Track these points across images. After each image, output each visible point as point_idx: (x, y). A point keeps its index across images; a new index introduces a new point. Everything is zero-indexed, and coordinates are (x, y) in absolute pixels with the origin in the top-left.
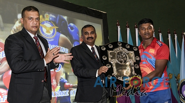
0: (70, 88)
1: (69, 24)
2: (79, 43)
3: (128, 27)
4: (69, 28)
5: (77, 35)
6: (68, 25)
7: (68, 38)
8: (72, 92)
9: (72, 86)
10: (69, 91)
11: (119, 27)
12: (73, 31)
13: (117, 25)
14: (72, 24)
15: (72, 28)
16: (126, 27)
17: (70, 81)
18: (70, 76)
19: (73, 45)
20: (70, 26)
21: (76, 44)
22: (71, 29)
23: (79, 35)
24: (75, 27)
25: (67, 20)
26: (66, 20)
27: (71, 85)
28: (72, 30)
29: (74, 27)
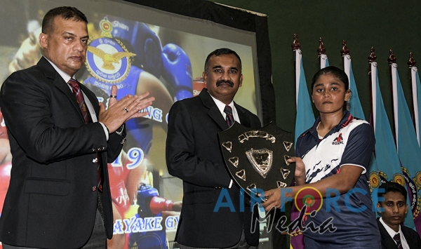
0: (167, 212)
2: (192, 93)
3: (324, 52)
4: (165, 56)
5: (187, 73)
6: (162, 49)
7: (163, 82)
8: (170, 220)
9: (170, 204)
10: (161, 218)
11: (298, 52)
12: (175, 63)
13: (293, 47)
14: (172, 47)
15: (172, 56)
16: (319, 51)
17: (165, 192)
18: (164, 180)
19: (175, 99)
20: (168, 51)
21: (183, 97)
22: (169, 58)
23: (191, 75)
24: (181, 52)
25: (159, 34)
26: (157, 35)
27: (169, 202)
28: (172, 60)
29: (178, 53)
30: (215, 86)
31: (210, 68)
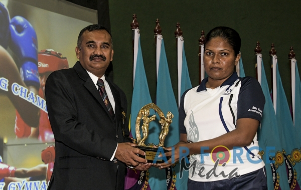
0: (9, 178)
1: (12, 17)
2: (37, 65)
3: (159, 33)
4: (13, 27)
5: (33, 45)
6: (10, 21)
7: (10, 53)
8: (13, 186)
9: (13, 171)
10: (4, 183)
11: (136, 31)
12: (22, 35)
13: (132, 27)
14: (20, 19)
15: (20, 28)
16: (155, 31)
17: (9, 159)
18: (9, 148)
19: (21, 69)
20: (15, 23)
21: (29, 68)
22: (16, 29)
23: (37, 47)
24: (28, 25)
25: (8, 7)
26: (6, 7)
27: (12, 168)
28: (19, 32)
29: (25, 26)
30: (89, 60)
31: (84, 44)
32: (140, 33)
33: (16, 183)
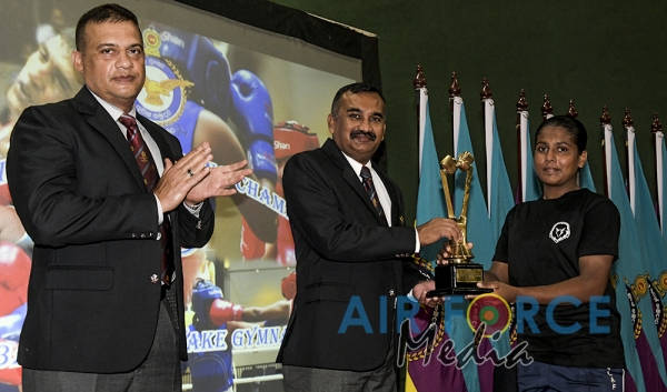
0: (234, 322)
1: (234, 71)
2: (273, 145)
3: (457, 94)
4: (236, 87)
5: (266, 115)
6: (232, 78)
7: (231, 128)
8: (239, 335)
9: (239, 311)
10: (226, 331)
11: (423, 91)
12: (249, 99)
13: (416, 85)
14: (245, 75)
15: (246, 89)
16: (451, 91)
17: (232, 292)
18: (232, 275)
19: (249, 152)
20: (239, 81)
21: (260, 150)
22: (241, 91)
23: (272, 118)
24: (258, 84)
26: (224, 56)
27: (237, 308)
28: (245, 95)
29: (254, 85)
30: (349, 137)
31: (343, 111)
32: (428, 94)
33: (244, 331)
